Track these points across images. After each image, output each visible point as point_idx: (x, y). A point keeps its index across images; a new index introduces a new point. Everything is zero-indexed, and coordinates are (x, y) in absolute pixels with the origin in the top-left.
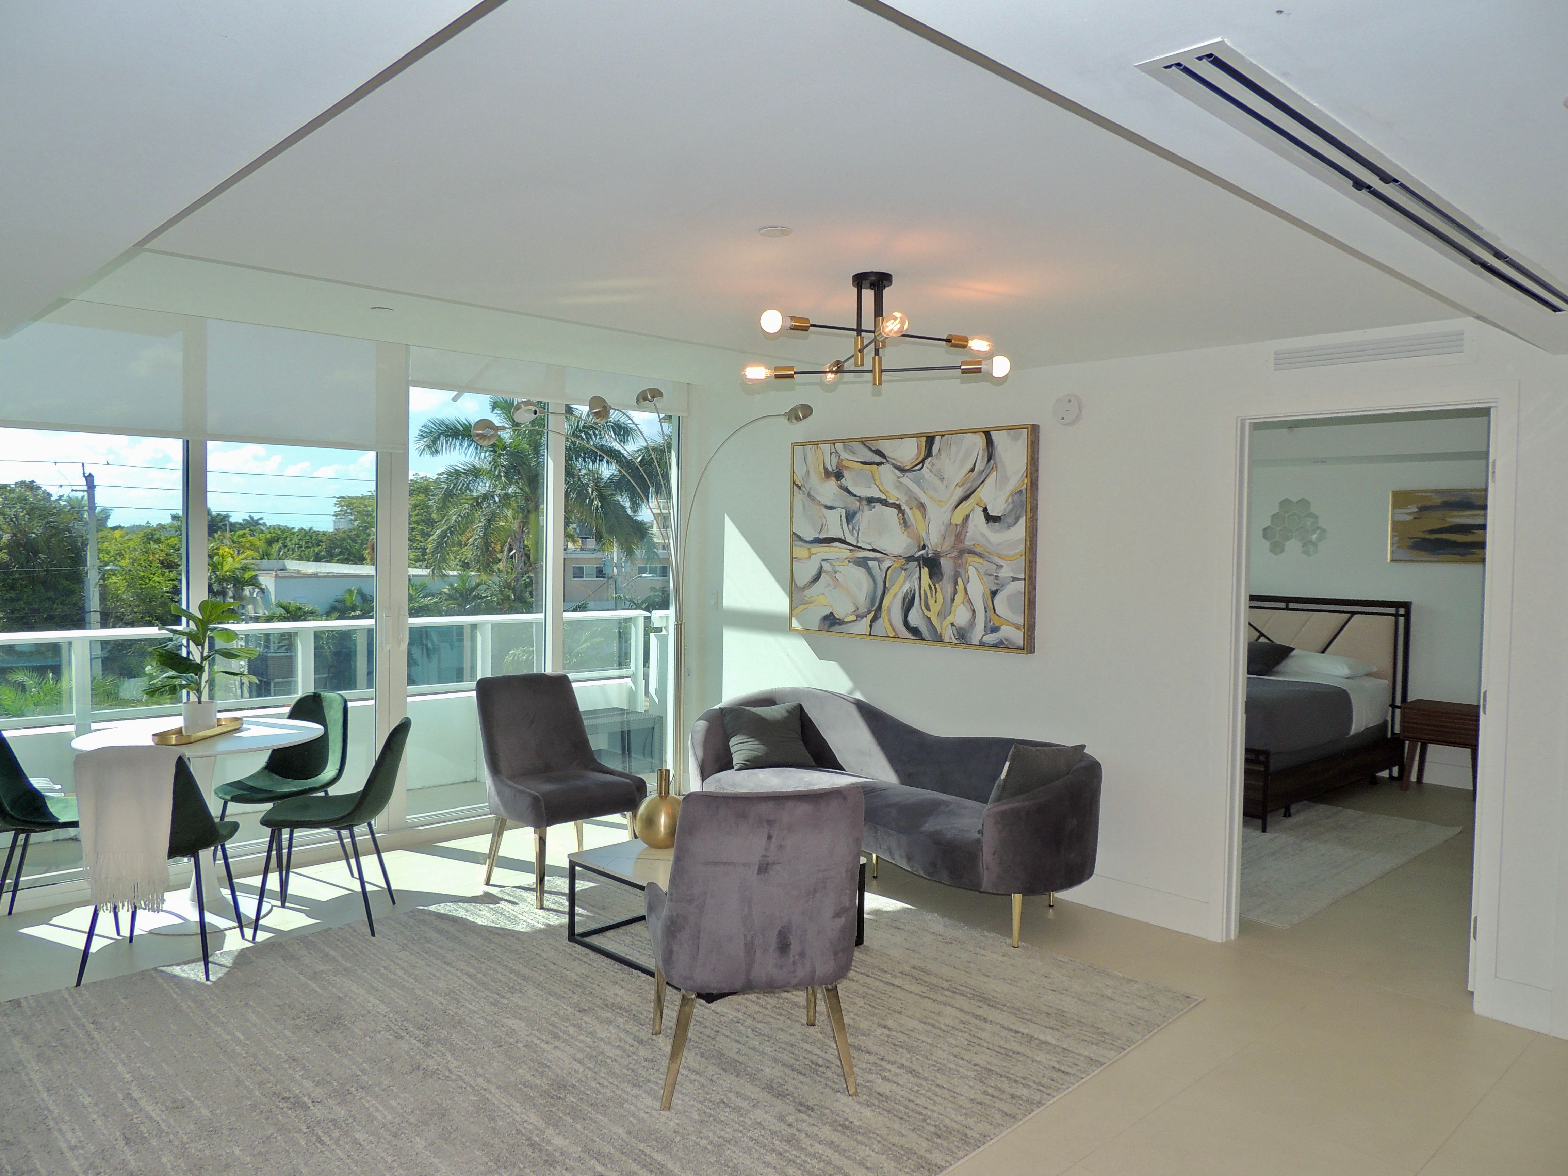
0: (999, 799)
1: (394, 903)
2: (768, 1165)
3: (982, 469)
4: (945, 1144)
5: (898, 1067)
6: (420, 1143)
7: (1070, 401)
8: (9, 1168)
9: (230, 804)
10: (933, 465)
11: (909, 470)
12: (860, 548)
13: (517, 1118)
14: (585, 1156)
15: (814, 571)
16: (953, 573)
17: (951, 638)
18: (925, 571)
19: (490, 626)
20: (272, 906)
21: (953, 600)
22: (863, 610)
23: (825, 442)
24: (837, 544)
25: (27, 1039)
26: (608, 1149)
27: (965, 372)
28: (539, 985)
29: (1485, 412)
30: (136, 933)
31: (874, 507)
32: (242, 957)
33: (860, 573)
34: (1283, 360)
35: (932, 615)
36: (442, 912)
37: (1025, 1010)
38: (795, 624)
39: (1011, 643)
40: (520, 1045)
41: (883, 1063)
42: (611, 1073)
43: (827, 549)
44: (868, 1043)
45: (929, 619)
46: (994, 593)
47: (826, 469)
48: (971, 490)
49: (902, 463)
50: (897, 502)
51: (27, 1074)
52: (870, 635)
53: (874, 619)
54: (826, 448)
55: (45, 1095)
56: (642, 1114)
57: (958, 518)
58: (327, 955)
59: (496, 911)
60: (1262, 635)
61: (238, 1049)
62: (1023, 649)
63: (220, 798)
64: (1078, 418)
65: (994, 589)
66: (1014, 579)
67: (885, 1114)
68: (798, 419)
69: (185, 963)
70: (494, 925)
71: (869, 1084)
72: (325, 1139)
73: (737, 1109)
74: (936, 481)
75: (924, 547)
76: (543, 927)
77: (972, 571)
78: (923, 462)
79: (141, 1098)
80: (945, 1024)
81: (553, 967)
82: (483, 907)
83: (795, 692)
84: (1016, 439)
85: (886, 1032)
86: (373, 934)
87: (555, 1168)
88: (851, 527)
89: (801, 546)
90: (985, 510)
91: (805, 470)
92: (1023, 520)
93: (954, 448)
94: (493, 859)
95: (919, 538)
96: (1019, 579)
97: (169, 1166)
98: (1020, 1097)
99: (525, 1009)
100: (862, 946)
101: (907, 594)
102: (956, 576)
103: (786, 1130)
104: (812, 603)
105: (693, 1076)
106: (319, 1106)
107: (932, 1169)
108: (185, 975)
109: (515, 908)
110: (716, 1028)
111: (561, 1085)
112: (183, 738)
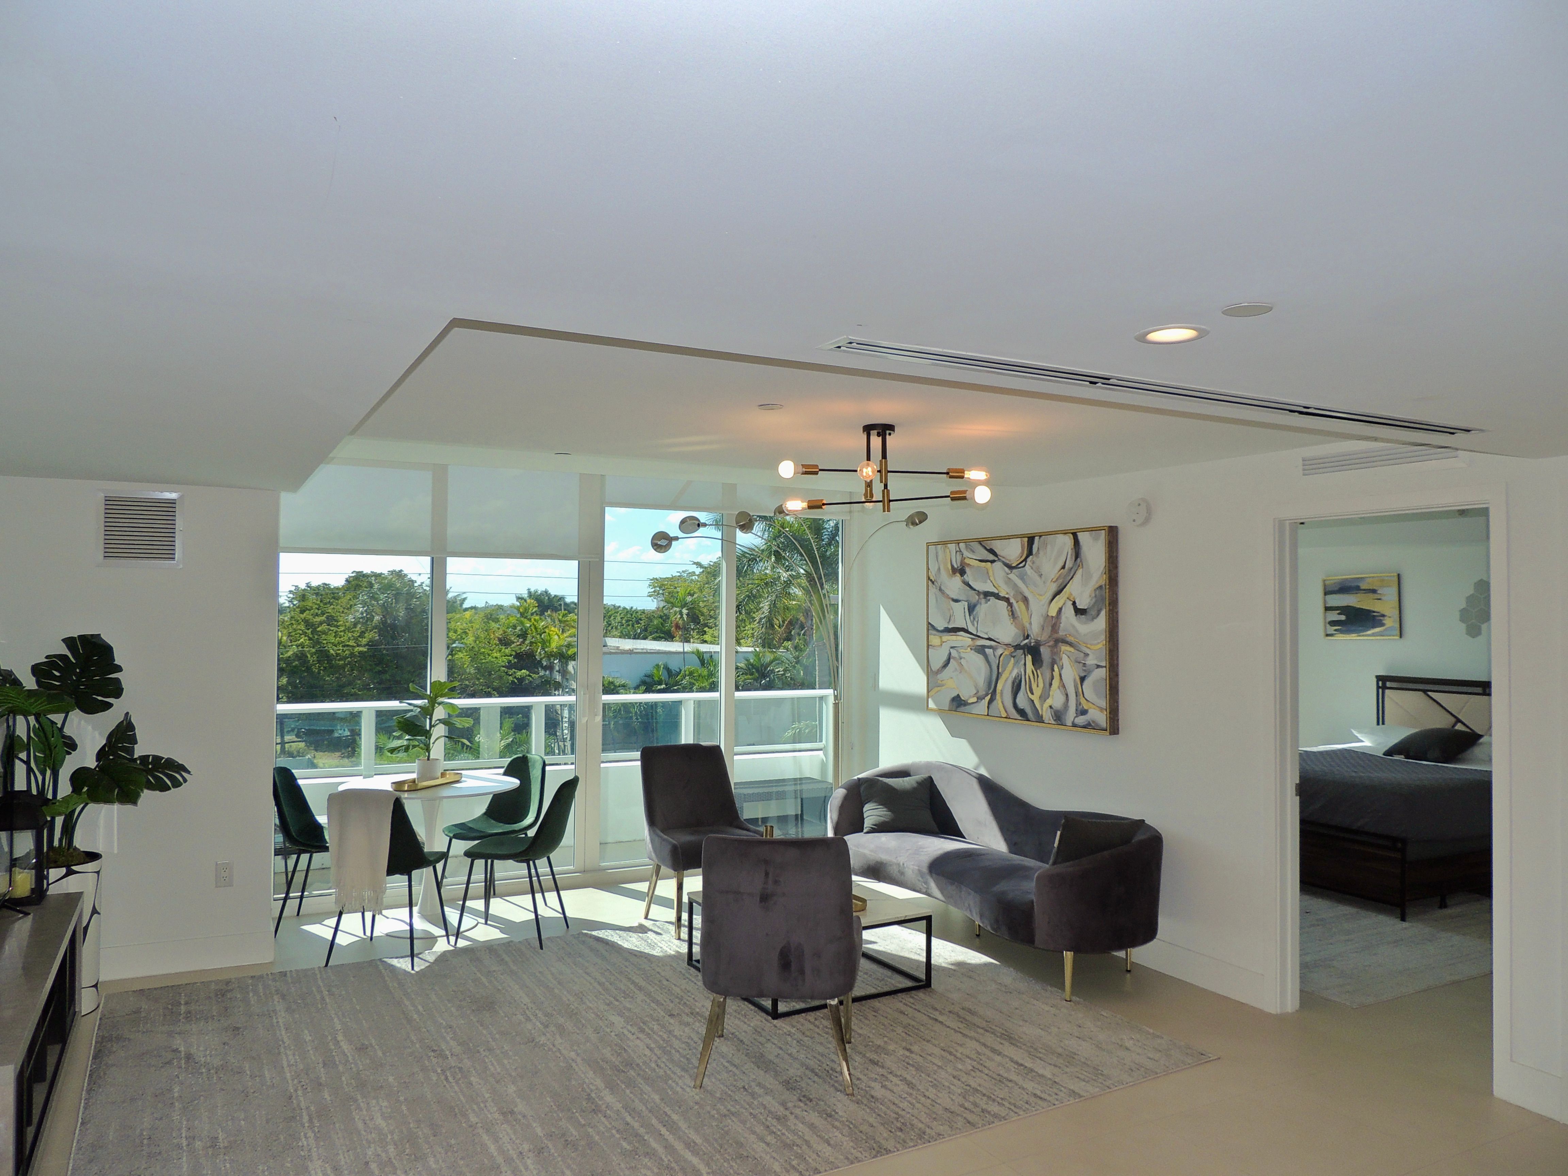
1: (568, 927)
2: (754, 1133)
3: (1071, 566)
4: (903, 1136)
5: (901, 1080)
6: (512, 1089)
7: (1139, 505)
8: (248, 1072)
9: (454, 840)
10: (1033, 563)
11: (1016, 567)
12: (979, 637)
13: (587, 1080)
14: (623, 1111)
15: (945, 658)
16: (1050, 660)
17: (1050, 720)
18: (1029, 658)
19: (693, 702)
20: (478, 923)
21: (1051, 684)
22: (982, 693)
23: (951, 542)
24: (962, 633)
25: (283, 997)
26: (640, 1107)
27: (953, 500)
28: (649, 994)
29: (1484, 512)
30: (374, 935)
31: (989, 600)
32: (444, 957)
33: (978, 659)
34: (1311, 466)
35: (1035, 698)
36: (601, 936)
37: (1040, 1050)
38: (932, 705)
39: (1097, 725)
40: (613, 1034)
41: (890, 1077)
42: (672, 1060)
43: (954, 638)
44: (888, 1061)
45: (1033, 701)
46: (1082, 679)
47: (952, 566)
48: (1063, 586)
49: (1010, 561)
50: (1007, 596)
51: (276, 1018)
52: (988, 715)
53: (990, 702)
54: (952, 547)
55: (283, 1032)
56: (678, 1089)
57: (1053, 612)
58: (503, 960)
59: (642, 939)
60: (1458, 721)
61: (415, 1016)
62: (1106, 730)
63: (447, 835)
64: (1147, 520)
65: (1083, 675)
66: (1098, 666)
67: (868, 1110)
68: (914, 524)
69: (402, 957)
70: (636, 949)
71: (868, 1089)
72: (450, 1079)
73: (753, 1095)
74: (1036, 577)
75: (1028, 637)
76: (673, 953)
77: (1065, 660)
78: (1025, 560)
79: (342, 1041)
80: (961, 1053)
81: (665, 982)
82: (634, 935)
83: (929, 766)
84: (1096, 539)
85: (908, 1054)
86: (541, 948)
87: (597, 1115)
88: (972, 618)
89: (934, 635)
90: (1074, 603)
91: (937, 567)
92: (1103, 613)
93: (1049, 547)
94: (651, 898)
95: (1023, 629)
96: (1102, 667)
97: (345, 1083)
98: (989, 1113)
99: (629, 1010)
100: (929, 989)
101: (1015, 678)
102: (1053, 663)
103: (781, 1111)
104: (943, 685)
105: (731, 1068)
106: (455, 1058)
107: (880, 1151)
108: (398, 965)
109: (658, 937)
110: (769, 1038)
111: (629, 1064)
112: (413, 787)
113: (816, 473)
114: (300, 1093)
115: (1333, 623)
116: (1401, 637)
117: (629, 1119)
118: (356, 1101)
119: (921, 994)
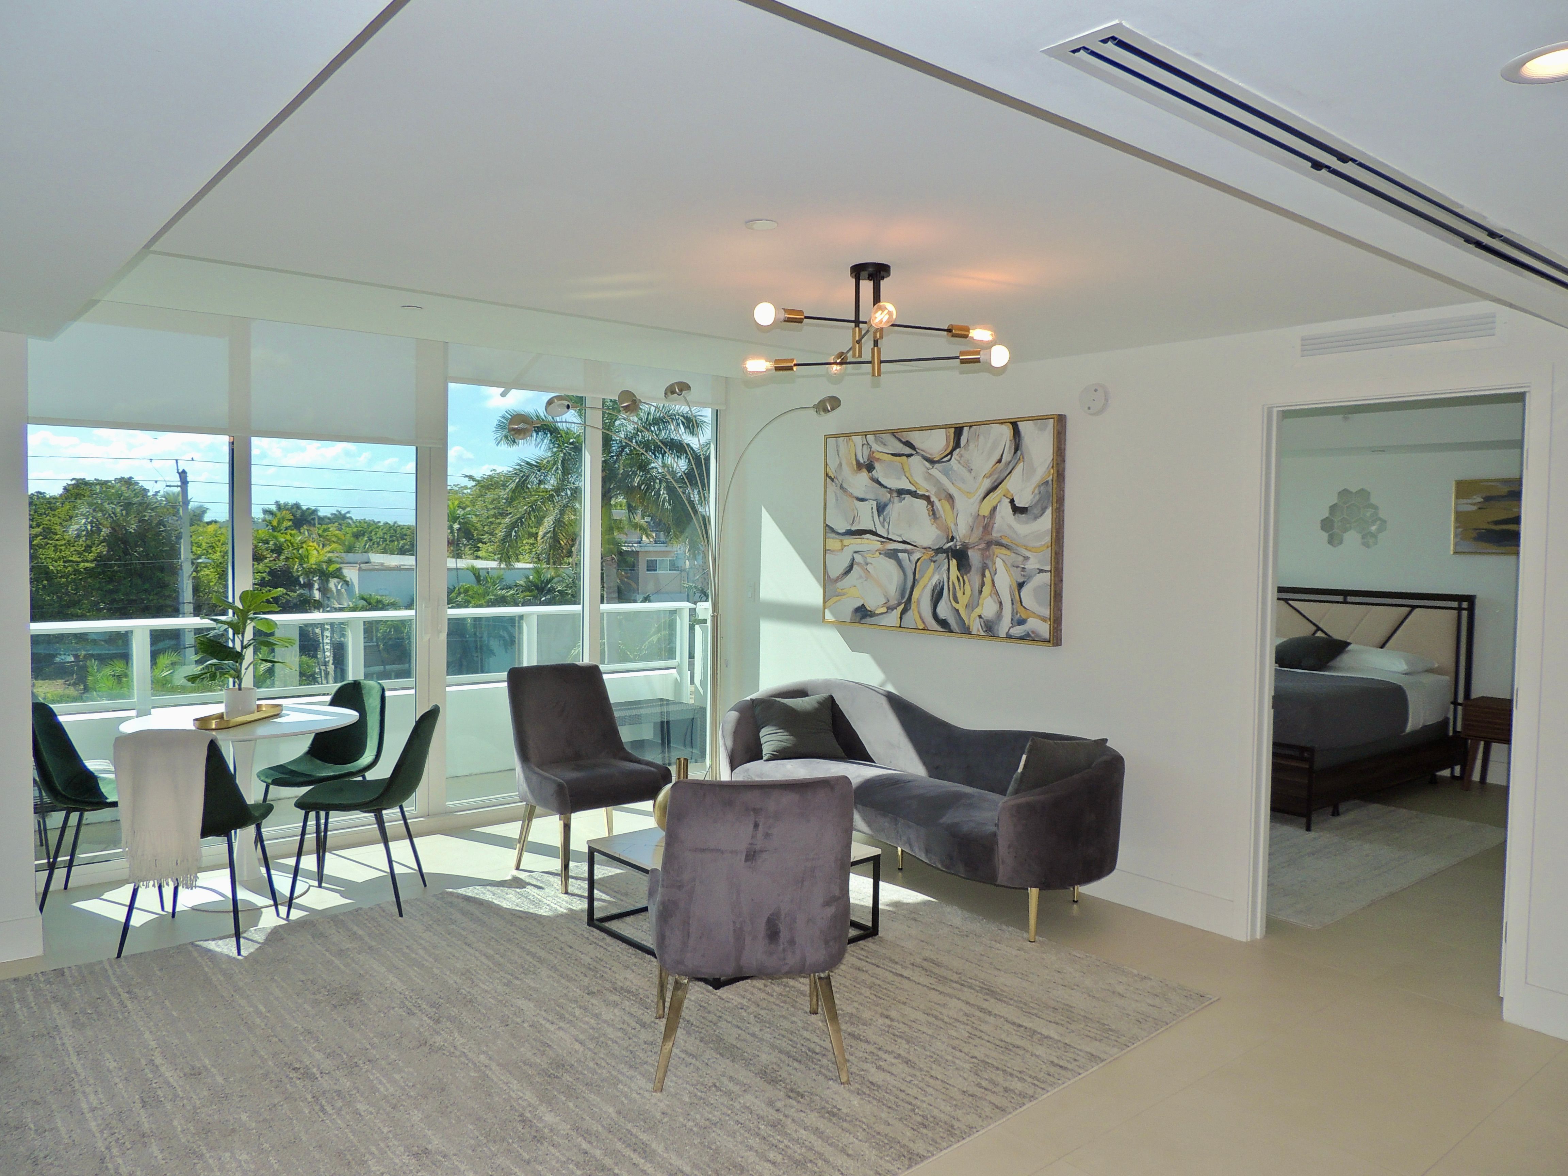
0: (1016, 792)
1: (425, 885)
2: (751, 1148)
3: (1009, 459)
4: (930, 1134)
5: (895, 1057)
6: (416, 1116)
7: (1096, 390)
8: (32, 1126)
9: (271, 786)
10: (961, 456)
11: (938, 462)
12: (891, 540)
13: (513, 1095)
14: (574, 1134)
15: (847, 564)
16: (980, 565)
17: (978, 630)
18: (954, 563)
19: (535, 617)
20: (310, 886)
21: (981, 592)
22: (893, 602)
23: (856, 434)
24: (868, 536)
25: (65, 1006)
26: (596, 1127)
27: (963, 362)
28: (554, 968)
29: (1519, 398)
30: (177, 909)
31: (904, 499)
32: (275, 934)
33: (890, 565)
34: (1310, 346)
35: (960, 607)
36: (470, 894)
37: (1032, 1005)
38: (829, 616)
39: (1037, 635)
40: (526, 1025)
41: (880, 1053)
43: (859, 541)
44: (869, 1033)
45: (957, 611)
46: (1021, 585)
47: (858, 462)
48: (998, 482)
49: (931, 454)
50: (927, 494)
51: (61, 1038)
52: (900, 627)
53: (903, 612)
54: (858, 440)
55: (74, 1059)
56: (634, 1095)
57: (985, 510)
58: (355, 933)
59: (522, 895)
60: (1319, 629)
61: (258, 1021)
62: (1049, 642)
63: (262, 781)
64: (1104, 407)
65: (1021, 580)
66: (1041, 571)
67: (875, 1102)
68: (826, 411)
69: (221, 938)
70: (518, 908)
71: (862, 1073)
72: (328, 1108)
73: (728, 1093)
74: (964, 472)
75: (952, 539)
76: (565, 911)
77: (999, 563)
79: (163, 1065)
80: (948, 1016)
81: (569, 950)
82: (510, 891)
83: (827, 684)
84: (1042, 429)
85: (888, 1022)
86: (401, 915)
87: (542, 1144)
88: (881, 518)
89: (833, 538)
90: (1012, 501)
91: (838, 463)
92: (1049, 511)
93: (981, 439)
94: (524, 845)
95: (947, 529)
96: (1046, 571)
97: (179, 1129)
98: (1013, 1091)
99: (536, 990)
100: (876, 937)
101: (936, 586)
102: (984, 568)
103: (774, 1116)
104: (844, 594)
105: (689, 1060)
106: (326, 1077)
107: (913, 1158)
108: (218, 950)
109: (541, 892)
110: (719, 1014)
111: (560, 1064)
112: (223, 723)
113: (800, 321)
114: (115, 1151)
117: (585, 1145)
118: (201, 1156)
119: (868, 944)
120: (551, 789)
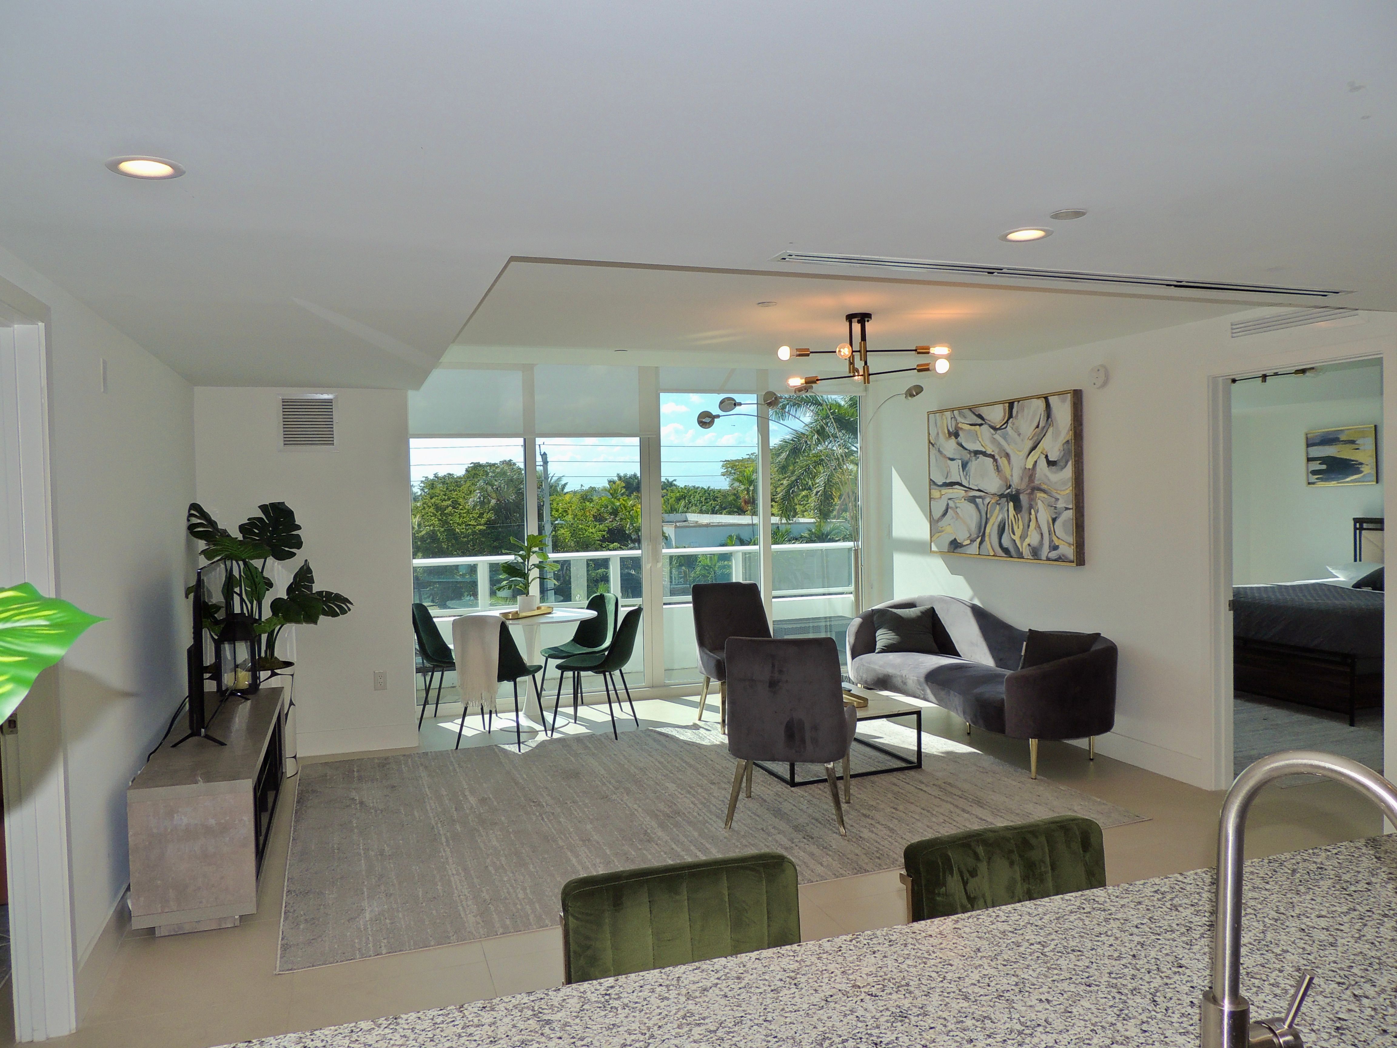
1: (638, 725)
3: (1043, 425)
5: (885, 828)
7: (1098, 370)
8: (403, 813)
9: (549, 658)
10: (1013, 424)
11: (999, 429)
12: (971, 489)
13: (645, 822)
15: (944, 508)
16: (1028, 506)
17: (1028, 556)
18: (1011, 504)
19: (741, 554)
20: (569, 722)
21: (1029, 526)
22: (974, 536)
23: (947, 410)
24: (957, 486)
25: (426, 767)
27: (920, 371)
28: (697, 770)
29: (1378, 362)
30: (491, 730)
31: (978, 458)
32: (543, 744)
33: (971, 508)
34: (1239, 329)
35: (1016, 538)
36: (663, 731)
37: (1003, 811)
38: (934, 548)
39: (1066, 558)
40: (667, 794)
41: (877, 825)
42: (710, 812)
43: (951, 491)
44: (878, 816)
45: (1014, 541)
46: (1054, 520)
48: (1037, 442)
49: (994, 423)
50: (993, 453)
51: (422, 781)
52: (979, 554)
53: (981, 543)
54: (948, 414)
55: (427, 790)
56: (713, 829)
57: (1030, 465)
58: (587, 746)
59: (695, 733)
61: (521, 781)
62: (1073, 562)
63: (543, 656)
64: (1105, 383)
65: (1054, 516)
66: (1067, 509)
67: (856, 845)
68: (912, 396)
69: (512, 744)
70: (689, 740)
72: (546, 819)
73: (769, 834)
74: (1016, 435)
75: (1010, 487)
76: (718, 743)
77: (1040, 505)
78: (1007, 422)
79: (468, 796)
80: (937, 811)
81: (710, 762)
82: (689, 731)
83: (932, 598)
84: (1063, 401)
85: (894, 811)
86: (616, 739)
88: (965, 473)
89: (935, 489)
90: (1047, 457)
91: (936, 432)
92: (1070, 463)
93: (1025, 410)
94: (703, 706)
95: (1006, 480)
96: (1070, 509)
97: (471, 820)
99: (680, 779)
100: (920, 769)
101: (1000, 522)
102: (1031, 507)
103: (788, 844)
104: (942, 531)
105: (754, 817)
106: (549, 807)
107: (860, 870)
108: (509, 749)
109: (708, 732)
110: (786, 798)
111: (678, 813)
112: (516, 617)
113: (808, 355)
114: (439, 825)
115: (1314, 472)
116: (1377, 482)
117: (674, 846)
118: (478, 831)
119: (912, 773)
120: (713, 663)
